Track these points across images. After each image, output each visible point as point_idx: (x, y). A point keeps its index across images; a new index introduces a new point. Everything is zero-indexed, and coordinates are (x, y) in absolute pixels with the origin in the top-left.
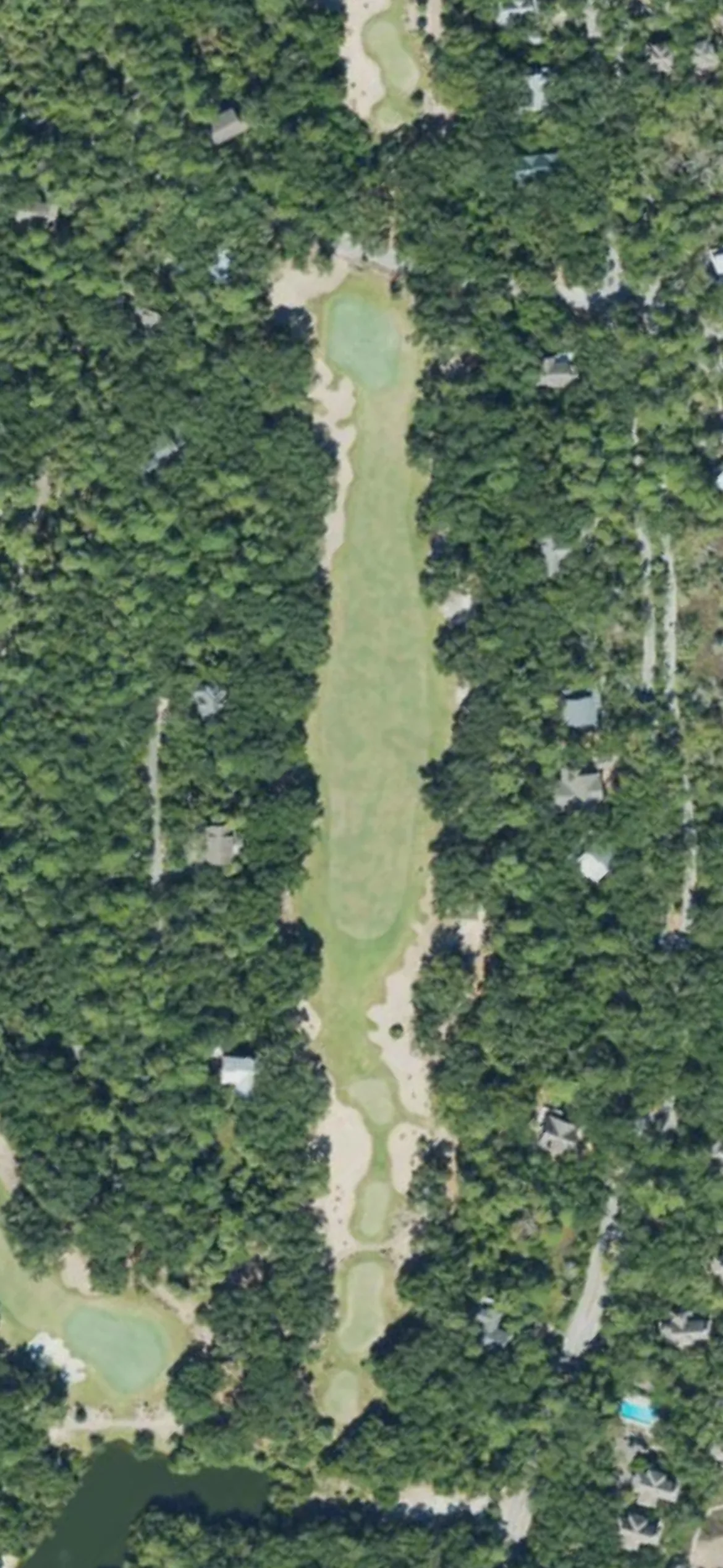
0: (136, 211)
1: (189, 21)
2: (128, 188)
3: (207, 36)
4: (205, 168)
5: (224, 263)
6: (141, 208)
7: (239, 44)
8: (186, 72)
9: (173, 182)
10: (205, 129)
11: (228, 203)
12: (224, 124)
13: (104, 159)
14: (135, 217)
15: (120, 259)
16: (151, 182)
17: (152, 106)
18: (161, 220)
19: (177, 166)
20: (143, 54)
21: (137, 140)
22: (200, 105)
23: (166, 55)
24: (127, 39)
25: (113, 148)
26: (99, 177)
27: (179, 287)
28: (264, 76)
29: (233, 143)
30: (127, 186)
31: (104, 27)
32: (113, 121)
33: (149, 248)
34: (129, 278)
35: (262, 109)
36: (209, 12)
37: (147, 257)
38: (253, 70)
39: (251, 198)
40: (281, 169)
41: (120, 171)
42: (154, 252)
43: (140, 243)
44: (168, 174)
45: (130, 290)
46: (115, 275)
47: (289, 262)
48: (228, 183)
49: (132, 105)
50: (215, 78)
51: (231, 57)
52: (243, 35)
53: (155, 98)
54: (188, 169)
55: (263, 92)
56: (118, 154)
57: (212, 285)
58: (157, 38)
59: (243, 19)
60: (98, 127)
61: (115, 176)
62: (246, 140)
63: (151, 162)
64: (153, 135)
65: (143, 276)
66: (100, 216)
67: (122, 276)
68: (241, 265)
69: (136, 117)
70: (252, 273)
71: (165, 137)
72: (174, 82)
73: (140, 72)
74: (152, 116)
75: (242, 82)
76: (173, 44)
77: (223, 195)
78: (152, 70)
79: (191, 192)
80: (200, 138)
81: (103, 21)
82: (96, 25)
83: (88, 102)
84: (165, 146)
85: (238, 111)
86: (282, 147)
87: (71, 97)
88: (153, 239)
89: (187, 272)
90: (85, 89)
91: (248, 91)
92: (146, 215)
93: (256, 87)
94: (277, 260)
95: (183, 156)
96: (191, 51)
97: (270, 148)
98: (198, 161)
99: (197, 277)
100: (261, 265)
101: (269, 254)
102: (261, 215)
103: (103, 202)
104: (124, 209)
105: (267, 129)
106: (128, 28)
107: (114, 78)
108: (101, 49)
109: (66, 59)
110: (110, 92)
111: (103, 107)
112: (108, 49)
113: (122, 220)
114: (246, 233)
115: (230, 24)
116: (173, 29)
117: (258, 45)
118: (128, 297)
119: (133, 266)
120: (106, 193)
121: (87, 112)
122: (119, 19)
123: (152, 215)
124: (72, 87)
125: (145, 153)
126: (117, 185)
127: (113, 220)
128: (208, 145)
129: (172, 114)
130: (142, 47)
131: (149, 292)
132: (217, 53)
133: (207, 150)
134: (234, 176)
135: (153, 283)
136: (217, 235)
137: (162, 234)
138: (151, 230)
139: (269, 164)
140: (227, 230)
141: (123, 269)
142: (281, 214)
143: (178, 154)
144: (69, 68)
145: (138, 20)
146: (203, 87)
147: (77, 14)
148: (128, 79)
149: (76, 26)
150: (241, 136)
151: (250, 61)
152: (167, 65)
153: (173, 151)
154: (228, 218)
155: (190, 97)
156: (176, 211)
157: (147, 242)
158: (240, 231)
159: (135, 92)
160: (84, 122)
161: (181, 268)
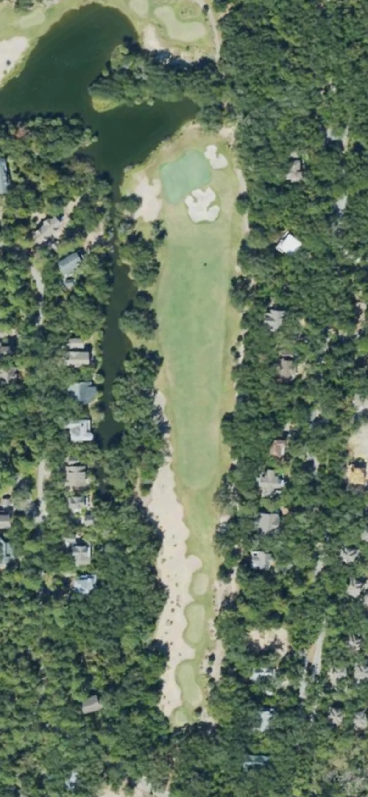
0: (32, 741)
1: (82, 643)
2: (30, 728)
3: (91, 654)
4: (74, 725)
5: (73, 779)
6: (35, 741)
7: (106, 661)
8: (75, 671)
9: (54, 730)
10: (79, 705)
11: (83, 748)
12: (91, 703)
13: (20, 710)
14: (30, 745)
15: (18, 766)
16: (43, 727)
17: (52, 685)
18: (45, 749)
19: (59, 721)
20: (54, 656)
21: (41, 703)
22: (78, 691)
23: (65, 660)
24: (46, 646)
25: (26, 704)
26: (16, 719)
27: (47, 787)
28: (117, 682)
29: (93, 715)
30: (30, 727)
31: (35, 637)
32: (29, 689)
33: (35, 763)
34: (21, 777)
35: (113, 700)
36: (94, 641)
37: (33, 767)
38: (112, 678)
39: (97, 747)
40: (116, 734)
41: (28, 717)
42: (37, 766)
43: (31, 759)
44: (53, 725)
45: (19, 784)
46: (14, 774)
47: (110, 787)
48: (85, 736)
49: (41, 683)
50: (90, 678)
51: (101, 668)
52: (109, 657)
53: (55, 682)
54: (65, 724)
55: (115, 690)
56: (27, 708)
57: (65, 790)
58: (62, 648)
59: (112, 649)
60: (20, 691)
61: (24, 720)
62: (100, 715)
63: (46, 717)
64: (50, 701)
65: (28, 777)
66: (12, 739)
67: (17, 775)
68: (83, 783)
69: (42, 690)
70: (89, 788)
71: (56, 704)
72: (67, 675)
73: (50, 665)
74: (50, 691)
75: (104, 683)
76: (70, 654)
77: (81, 742)
78: (56, 666)
79: (64, 737)
80: (74, 709)
81: (36, 634)
82: (31, 635)
83: (18, 677)
84: (55, 709)
85: (99, 696)
86: (119, 722)
87: (8, 671)
88: (39, 759)
89: (53, 780)
90: (17, 669)
91: (107, 688)
92: (36, 745)
93: (112, 687)
94: (104, 784)
95: (63, 717)
96: (79, 660)
97: (112, 721)
98: (71, 720)
99: (58, 784)
100: (95, 784)
101: (100, 779)
102: (99, 757)
103: (15, 733)
104: (25, 739)
105: (114, 712)
106: (47, 640)
107: (34, 666)
108: (30, 648)
109: (11, 650)
110: (32, 673)
111: (26, 680)
112: (34, 650)
113: (23, 745)
114: (89, 766)
115: (104, 649)
116: (72, 645)
117: (117, 664)
118: (18, 788)
119: (24, 771)
120: (18, 728)
121: (16, 682)
122: (44, 635)
123: (41, 745)
124: (10, 667)
125: (44, 710)
126: (25, 725)
127: (17, 743)
128: (79, 713)
129: (63, 692)
130: (54, 652)
131: (29, 788)
132: (94, 663)
133: (78, 715)
134: (89, 733)
135: (33, 783)
136: (74, 764)
137: (44, 756)
138: (39, 753)
139: (111, 731)
140: (80, 762)
141: (19, 771)
142: (111, 760)
143: (61, 715)
144: (12, 655)
145: (54, 637)
146: (83, 680)
147: (22, 627)
148: (42, 667)
149: (19, 633)
150: (98, 712)
151: (111, 672)
152: (65, 665)
153: (58, 713)
154: (82, 755)
155: (75, 685)
156: (54, 745)
157: (35, 759)
158: (86, 764)
159: (44, 675)
160: (13, 686)
161: (50, 778)
